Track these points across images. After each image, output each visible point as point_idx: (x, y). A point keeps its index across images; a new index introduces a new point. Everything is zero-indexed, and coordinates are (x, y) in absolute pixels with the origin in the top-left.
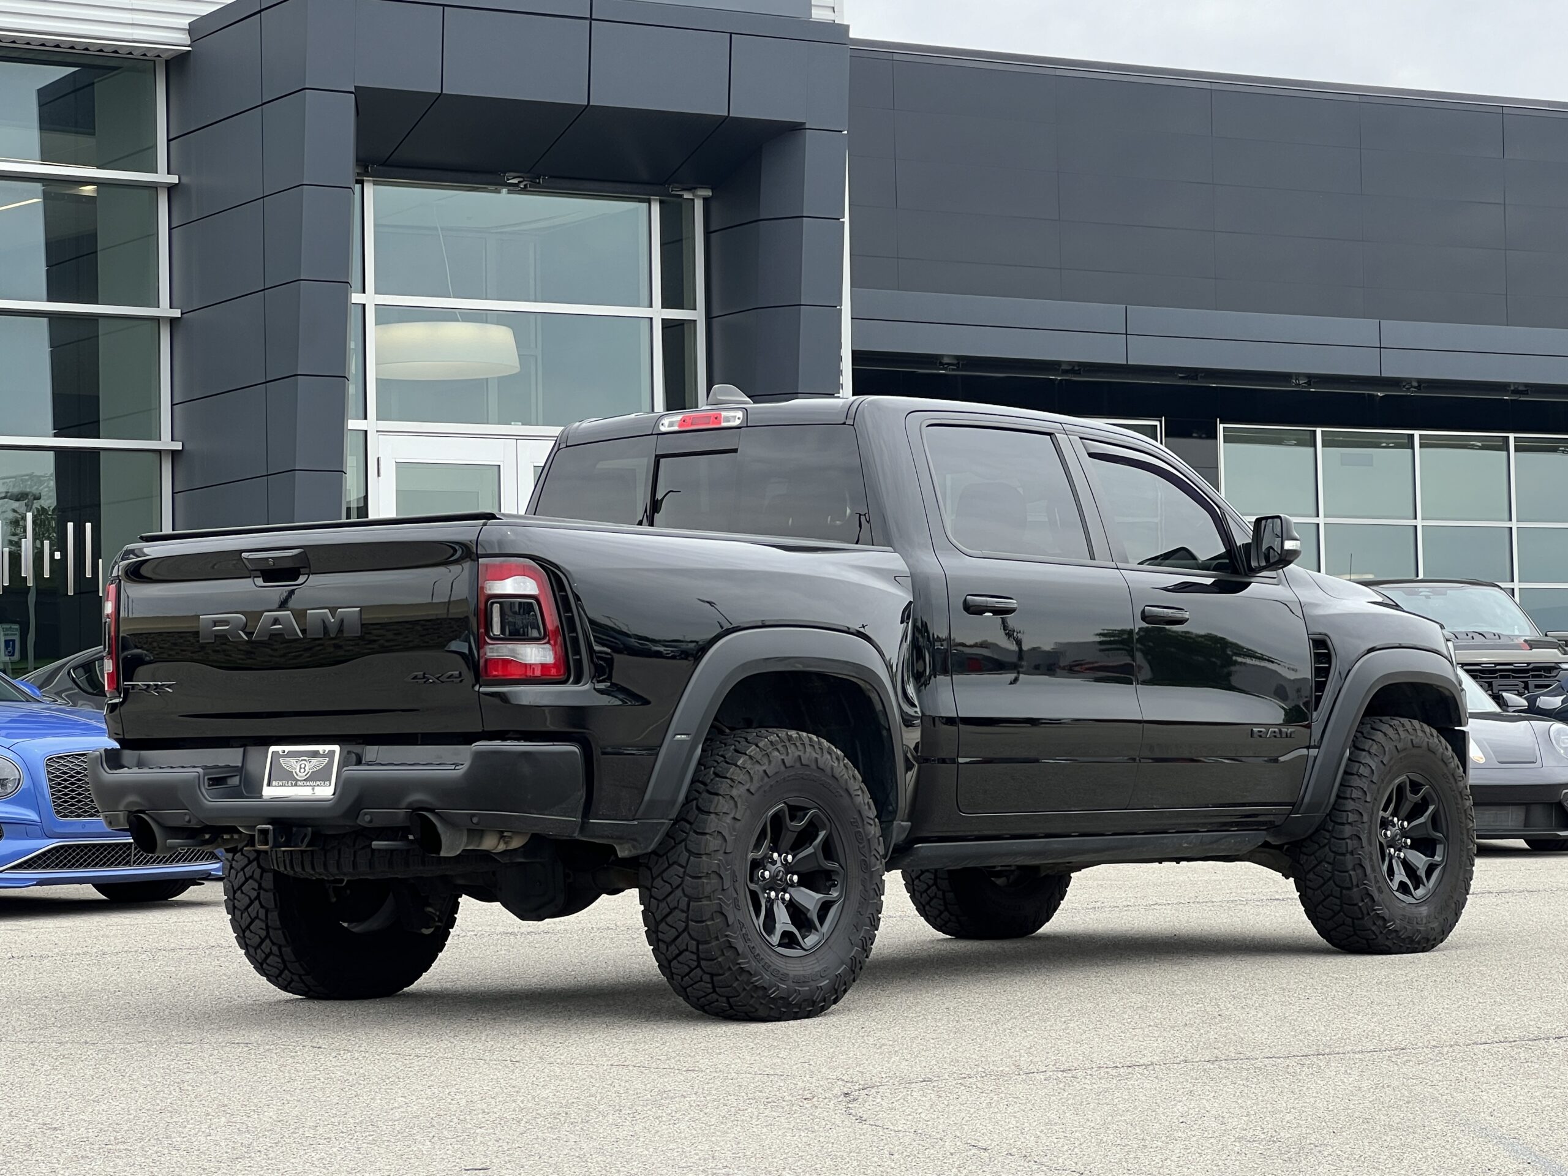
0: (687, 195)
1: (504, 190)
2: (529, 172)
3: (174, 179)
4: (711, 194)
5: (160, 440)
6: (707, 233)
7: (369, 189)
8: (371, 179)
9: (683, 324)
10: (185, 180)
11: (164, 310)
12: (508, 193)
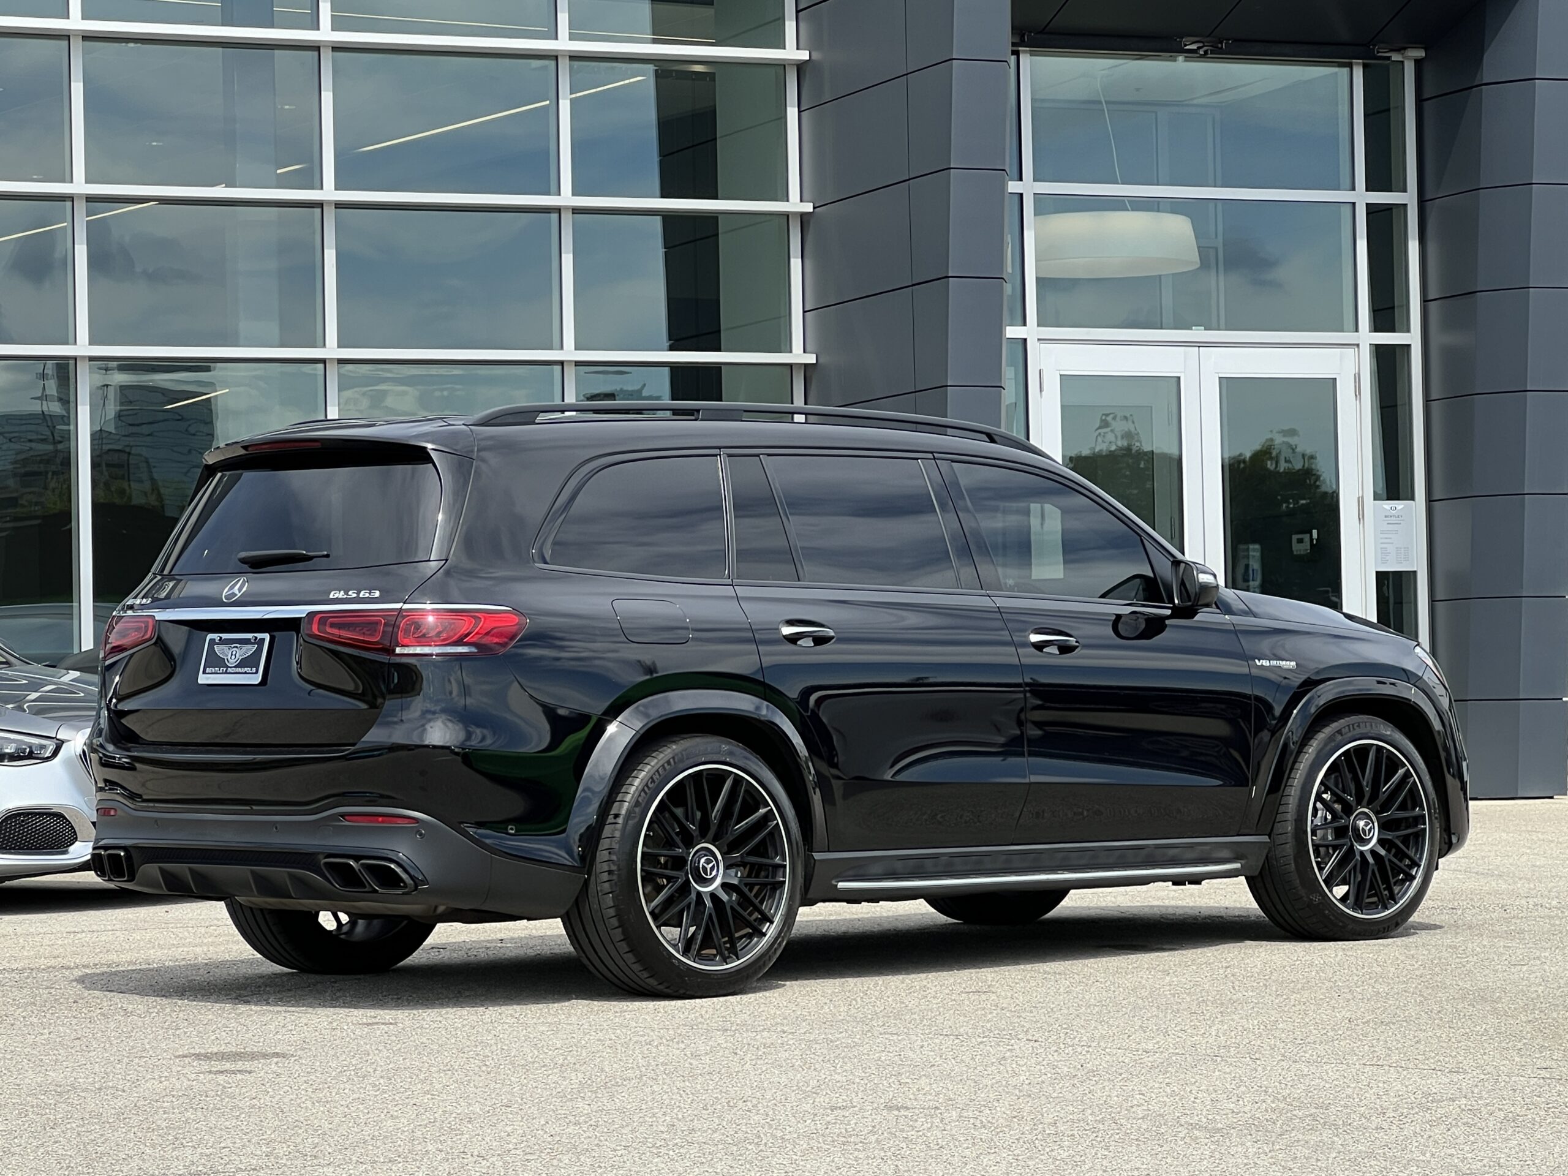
0: (1396, 57)
1: (1181, 58)
2: (1208, 36)
3: (804, 55)
4: (1424, 55)
5: (791, 353)
6: (1420, 101)
7: (1025, 60)
8: (1028, 49)
9: (1391, 209)
10: (815, 56)
11: (795, 204)
12: (1185, 61)
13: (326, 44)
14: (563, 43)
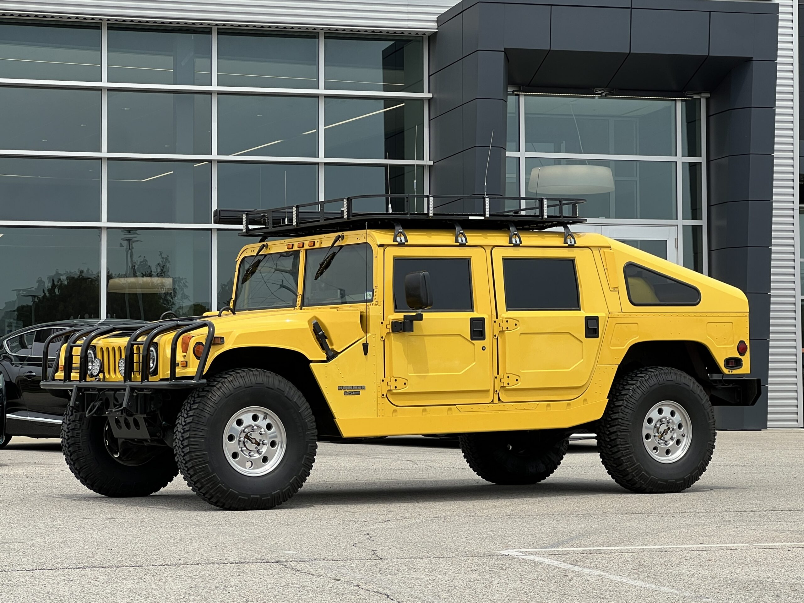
0: (695, 97)
1: (597, 97)
2: (606, 87)
3: (430, 96)
4: (709, 96)
6: (708, 117)
7: (522, 99)
8: (523, 93)
11: (427, 161)
13: (215, 91)
14: (322, 91)
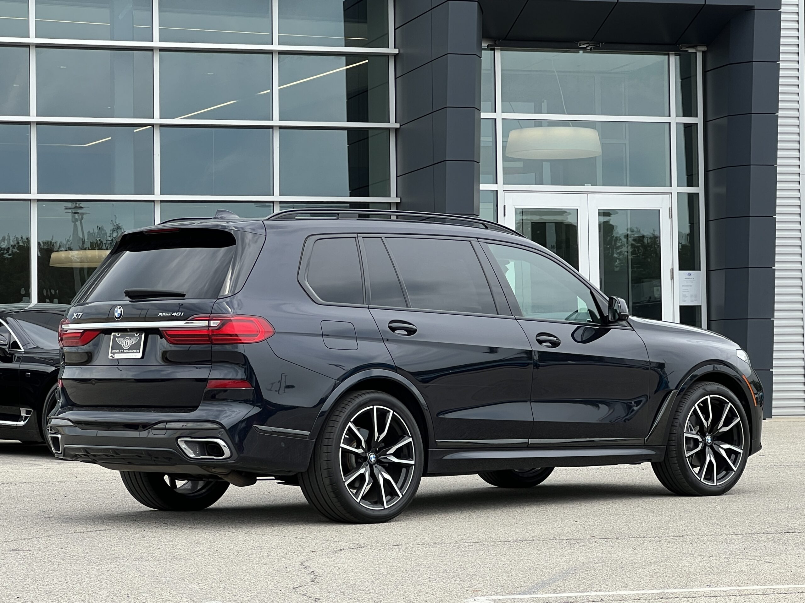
0: (690, 50)
1: (581, 52)
2: (591, 41)
3: (396, 51)
4: (706, 49)
5: (390, 197)
6: (704, 72)
7: (498, 54)
8: (499, 48)
9: (692, 126)
10: (401, 52)
11: (393, 124)
12: (584, 53)
13: (156, 48)
14: (276, 47)
